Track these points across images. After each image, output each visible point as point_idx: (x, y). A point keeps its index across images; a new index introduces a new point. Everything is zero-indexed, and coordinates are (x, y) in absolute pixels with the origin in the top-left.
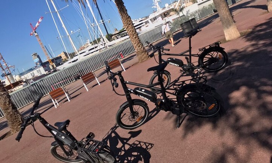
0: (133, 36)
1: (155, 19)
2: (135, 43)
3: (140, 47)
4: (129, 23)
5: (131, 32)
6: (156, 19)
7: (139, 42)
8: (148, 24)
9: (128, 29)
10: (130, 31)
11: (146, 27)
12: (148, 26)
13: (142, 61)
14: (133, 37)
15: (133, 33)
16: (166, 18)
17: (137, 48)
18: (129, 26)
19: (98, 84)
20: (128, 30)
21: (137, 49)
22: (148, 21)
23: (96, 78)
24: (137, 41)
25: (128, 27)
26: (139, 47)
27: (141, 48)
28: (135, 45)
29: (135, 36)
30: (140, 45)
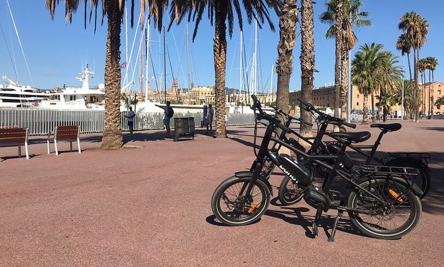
0: (114, 102)
1: (73, 98)
2: (111, 115)
3: (117, 124)
4: (117, 79)
5: (113, 94)
6: (75, 100)
7: (118, 114)
8: (56, 101)
9: (111, 87)
10: (113, 92)
11: (51, 104)
12: (55, 104)
13: (111, 148)
14: (113, 104)
15: (116, 97)
16: (93, 104)
17: (110, 123)
18: (115, 83)
19: (25, 156)
20: (110, 89)
21: (110, 125)
22: (59, 96)
23: (26, 143)
24: (116, 112)
25: (111, 84)
26: (115, 123)
27: (118, 126)
28: (110, 117)
29: (116, 103)
30: (118, 121)
